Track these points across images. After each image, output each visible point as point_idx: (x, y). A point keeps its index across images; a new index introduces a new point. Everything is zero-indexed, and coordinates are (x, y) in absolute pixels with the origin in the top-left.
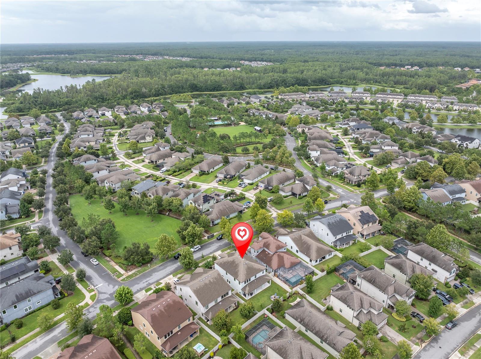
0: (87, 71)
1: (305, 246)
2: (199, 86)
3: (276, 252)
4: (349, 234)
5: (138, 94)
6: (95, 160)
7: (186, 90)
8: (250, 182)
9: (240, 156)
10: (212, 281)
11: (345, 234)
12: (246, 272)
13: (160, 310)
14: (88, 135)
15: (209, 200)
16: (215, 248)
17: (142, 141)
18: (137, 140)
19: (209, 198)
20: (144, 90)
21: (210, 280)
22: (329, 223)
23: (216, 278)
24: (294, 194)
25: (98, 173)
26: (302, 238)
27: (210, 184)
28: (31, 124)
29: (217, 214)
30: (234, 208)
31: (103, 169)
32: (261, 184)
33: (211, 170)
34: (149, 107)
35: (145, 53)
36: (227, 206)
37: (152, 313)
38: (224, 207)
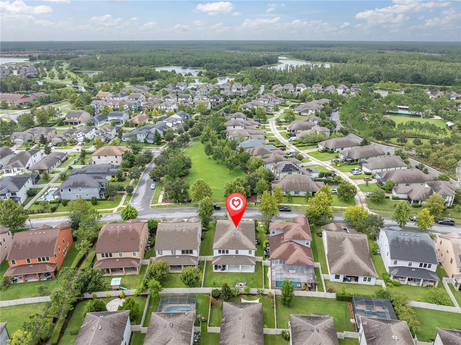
0: (326, 59)
1: (338, 252)
2: (423, 77)
3: (291, 241)
4: (427, 268)
5: (348, 78)
6: (244, 118)
7: (406, 81)
8: (368, 171)
9: (391, 146)
10: (184, 231)
11: (416, 265)
12: (227, 241)
13: (116, 231)
14: (264, 101)
15: (291, 170)
16: (250, 216)
17: (304, 114)
18: (299, 112)
19: (293, 169)
20: (356, 75)
21: (182, 230)
22: (397, 238)
23: (190, 231)
24: (409, 199)
25: (234, 127)
26: (343, 242)
27: (322, 162)
28: (238, 89)
29: (283, 186)
30: (309, 186)
31: (239, 125)
32: (378, 177)
33: (337, 150)
34: (345, 89)
35: (401, 48)
36: (302, 181)
37: (109, 229)
38: (298, 181)
